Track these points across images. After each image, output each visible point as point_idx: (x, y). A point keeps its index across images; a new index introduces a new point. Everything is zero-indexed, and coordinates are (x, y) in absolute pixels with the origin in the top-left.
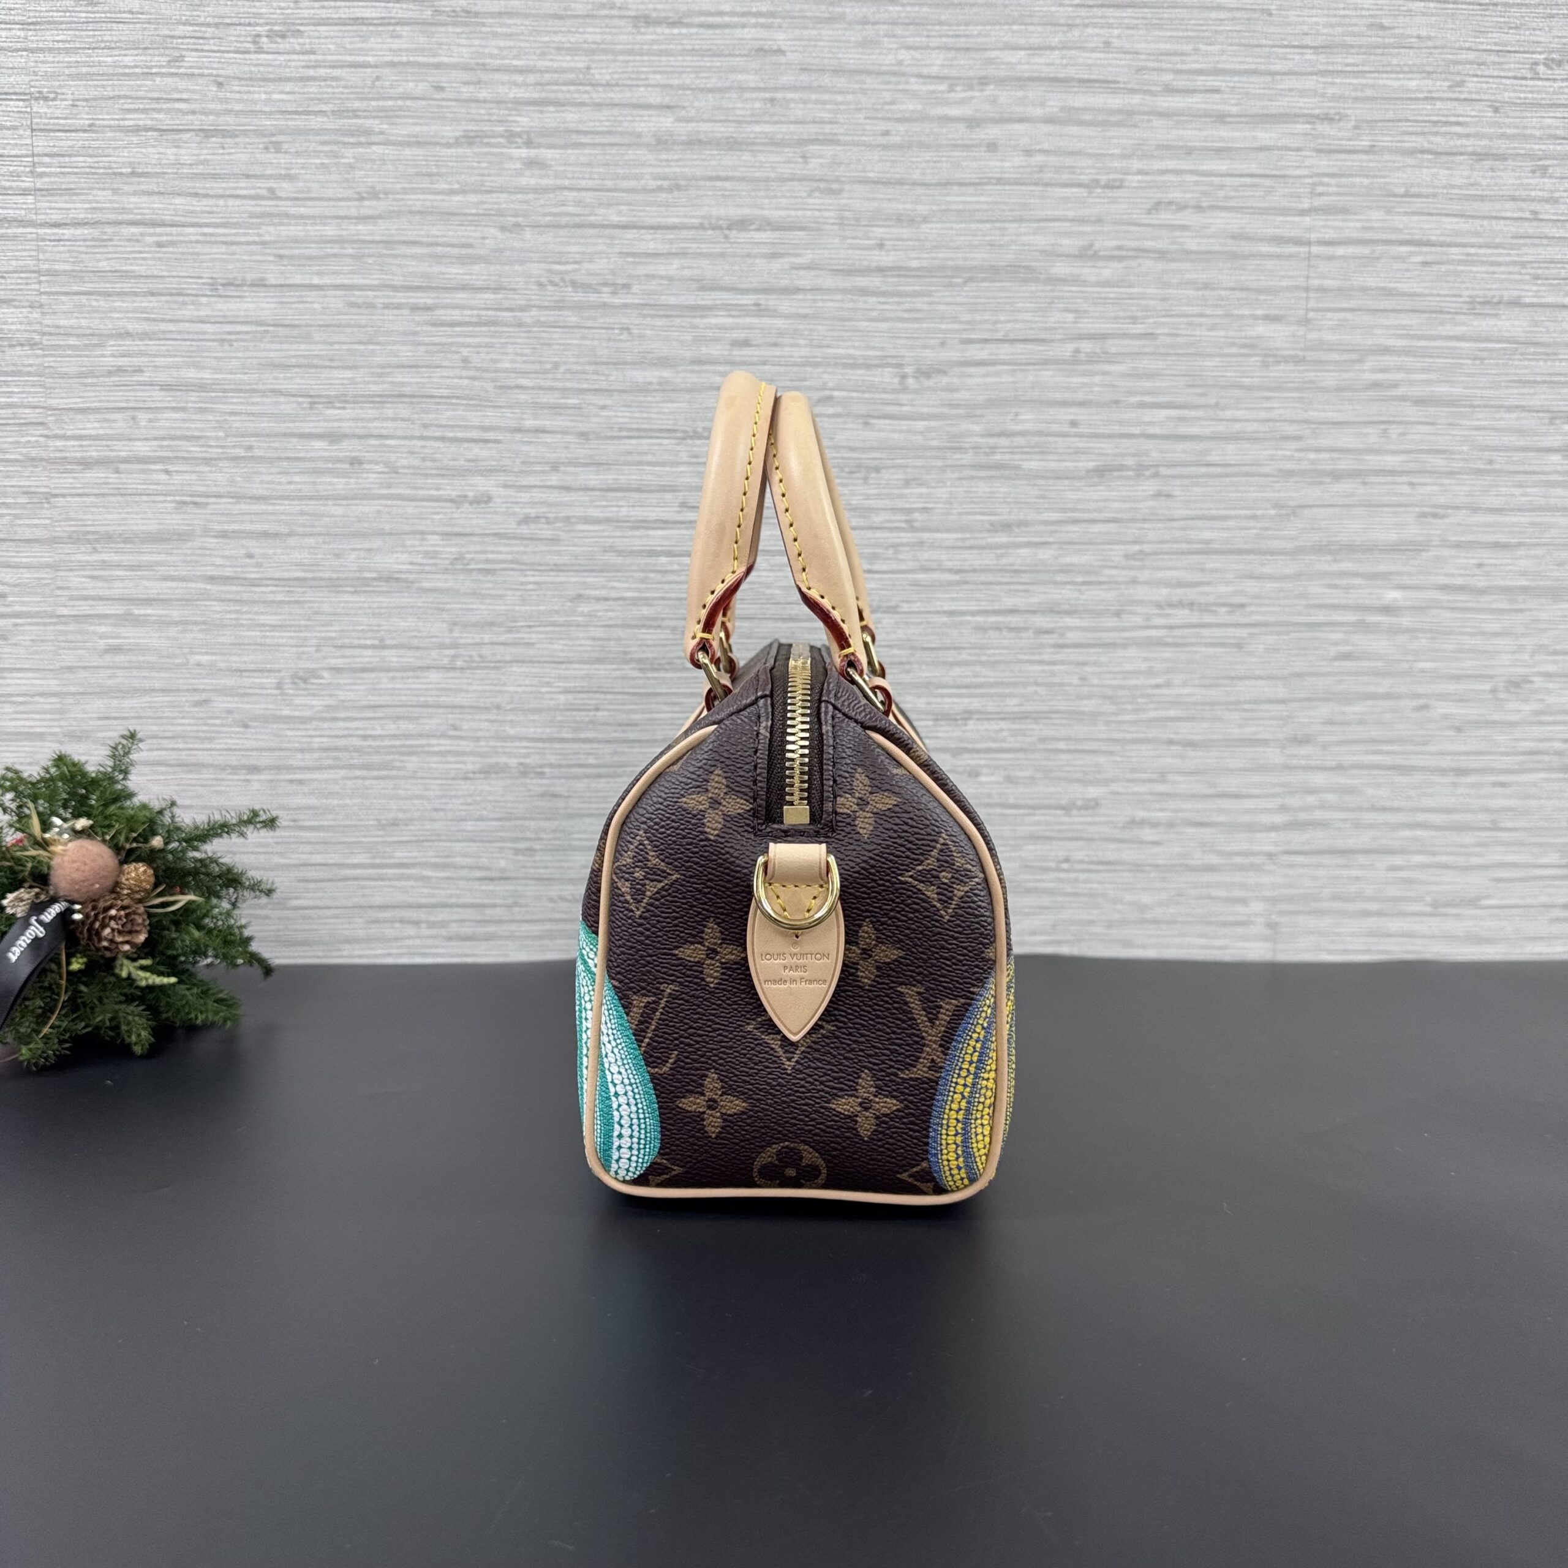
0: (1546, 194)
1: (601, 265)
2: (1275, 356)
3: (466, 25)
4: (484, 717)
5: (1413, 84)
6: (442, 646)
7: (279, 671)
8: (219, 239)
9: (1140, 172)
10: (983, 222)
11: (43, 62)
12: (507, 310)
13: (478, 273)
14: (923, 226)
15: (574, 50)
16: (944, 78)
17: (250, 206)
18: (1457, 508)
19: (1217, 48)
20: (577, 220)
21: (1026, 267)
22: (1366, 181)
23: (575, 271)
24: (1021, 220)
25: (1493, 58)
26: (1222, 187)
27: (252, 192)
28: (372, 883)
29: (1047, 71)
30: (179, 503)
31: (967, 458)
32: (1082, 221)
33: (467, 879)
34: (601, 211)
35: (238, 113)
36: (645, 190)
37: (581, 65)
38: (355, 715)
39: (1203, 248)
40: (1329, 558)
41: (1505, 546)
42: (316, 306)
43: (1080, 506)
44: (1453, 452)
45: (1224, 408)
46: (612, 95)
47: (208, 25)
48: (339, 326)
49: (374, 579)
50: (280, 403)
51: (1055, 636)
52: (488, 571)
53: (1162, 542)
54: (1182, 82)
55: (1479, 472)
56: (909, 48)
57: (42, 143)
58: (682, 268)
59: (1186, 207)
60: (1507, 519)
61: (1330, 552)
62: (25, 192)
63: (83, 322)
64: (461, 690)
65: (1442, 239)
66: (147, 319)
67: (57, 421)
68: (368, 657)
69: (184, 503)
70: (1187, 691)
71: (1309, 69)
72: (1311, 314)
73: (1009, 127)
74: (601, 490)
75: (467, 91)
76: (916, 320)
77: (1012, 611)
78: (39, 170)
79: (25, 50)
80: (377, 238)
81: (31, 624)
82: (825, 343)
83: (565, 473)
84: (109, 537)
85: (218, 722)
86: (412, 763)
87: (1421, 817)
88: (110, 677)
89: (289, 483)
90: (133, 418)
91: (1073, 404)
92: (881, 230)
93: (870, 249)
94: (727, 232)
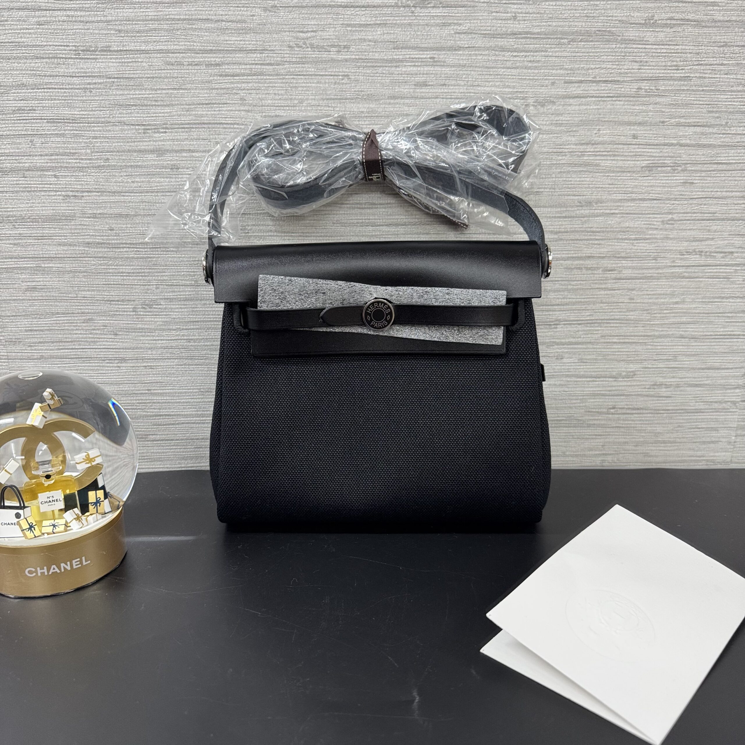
1: (329, 33)
7: (134, 301)
8: (79, 19)
12: (268, 64)
13: (250, 40)
21: (609, 31)
23: (313, 36)
30: (64, 196)
31: (565, 159)
39: (726, 18)
42: (144, 64)
43: (635, 190)
45: (730, 127)
48: (160, 78)
50: (125, 130)
51: (616, 272)
53: (687, 213)
58: (384, 34)
66: (35, 75)
69: (69, 196)
70: (694, 306)
76: (536, 68)
77: (589, 257)
80: (182, 17)
84: (23, 219)
85: (97, 332)
88: (30, 306)
89: (133, 182)
90: (31, 141)
91: (635, 124)
92: (515, 6)
93: (507, 20)
94: (413, 9)
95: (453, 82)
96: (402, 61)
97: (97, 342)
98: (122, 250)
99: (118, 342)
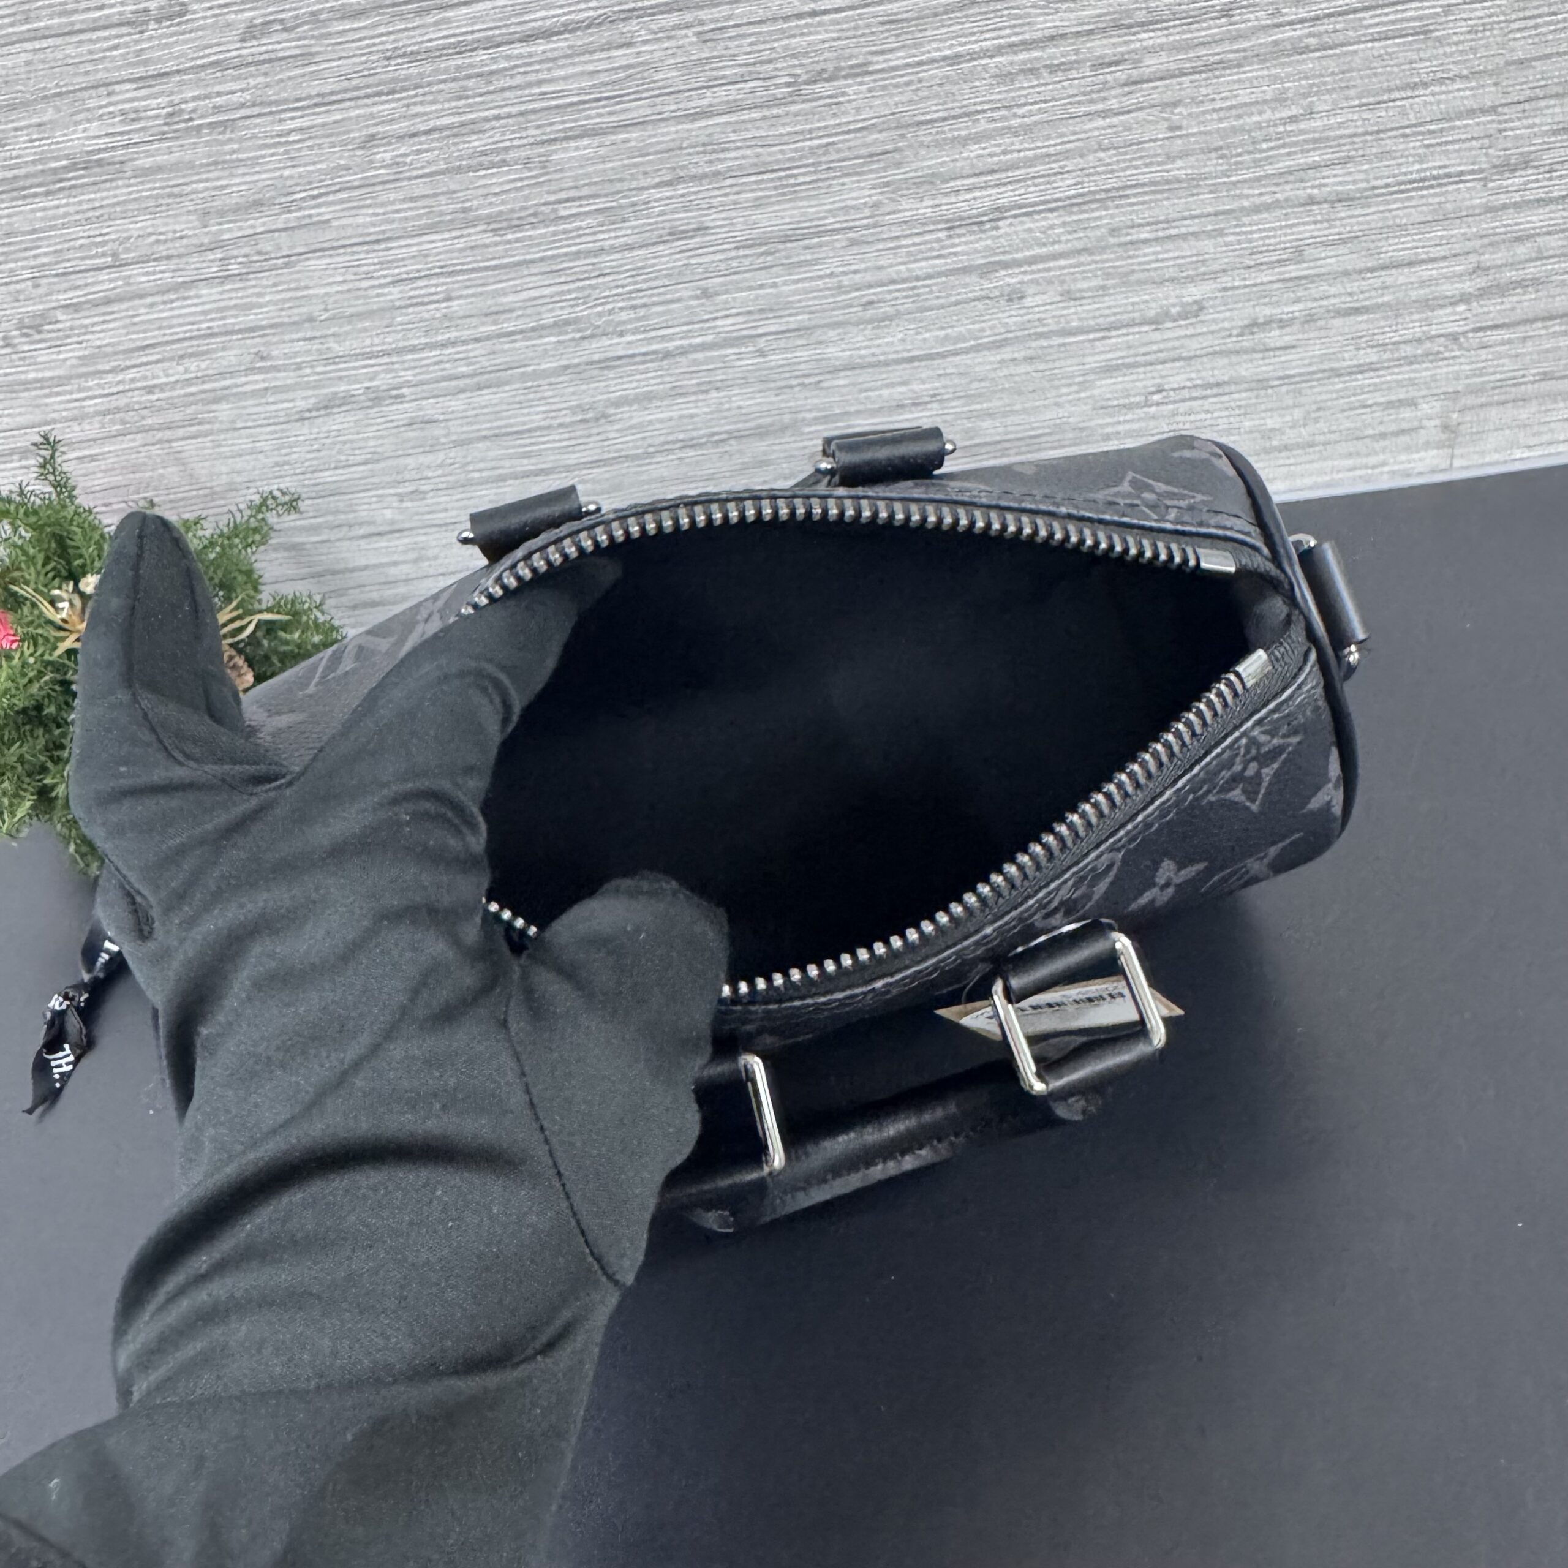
4: (295, 336)
6: (202, 249)
38: (123, 363)
49: (67, 168)
52: (224, 125)
64: (252, 305)
68: (108, 284)
86: (224, 411)
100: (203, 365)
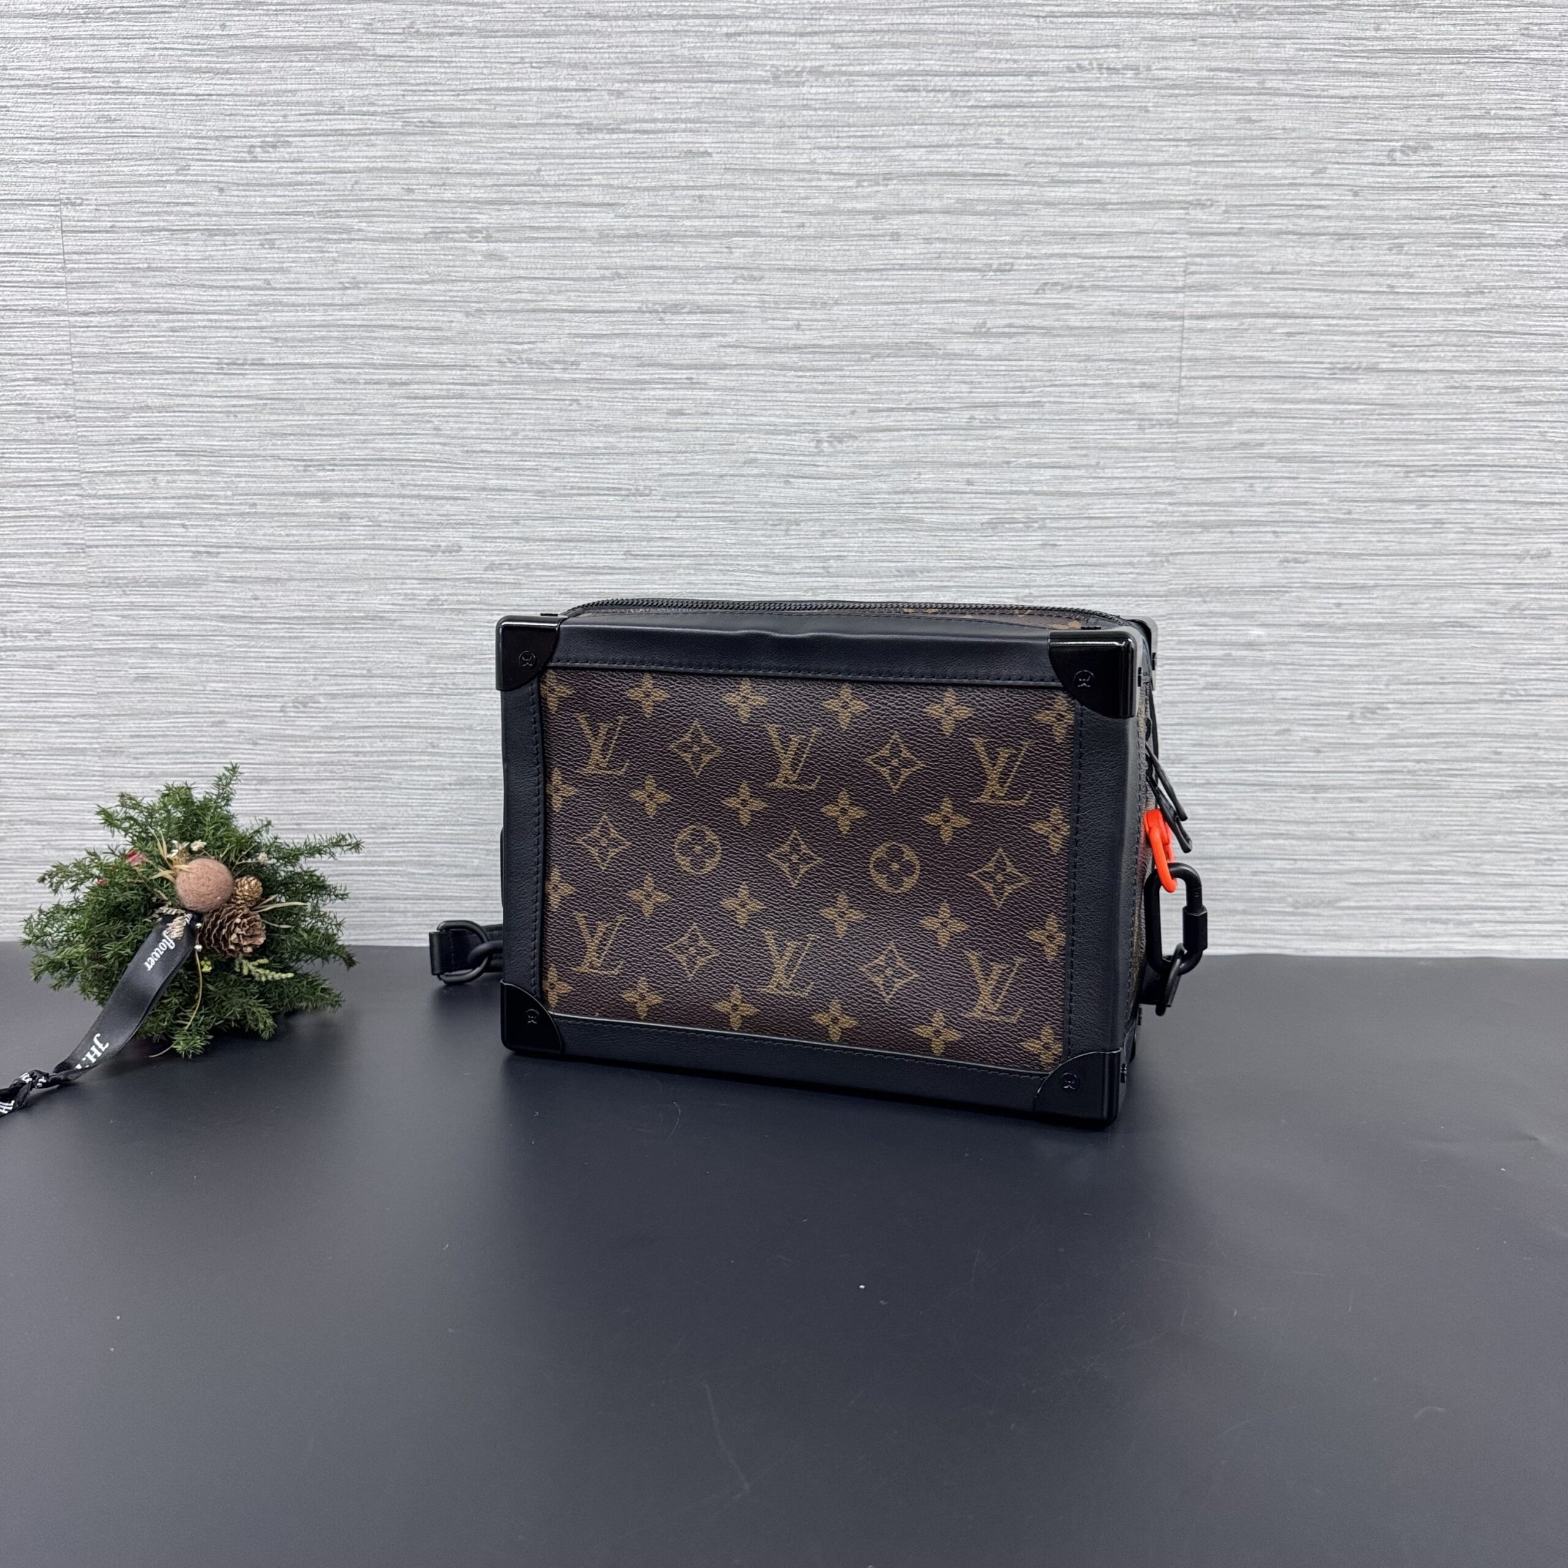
0: (1401, 269)
1: (552, 345)
2: (1152, 420)
3: (431, 134)
4: (458, 736)
5: (1278, 172)
6: (422, 676)
7: (282, 697)
8: (225, 324)
9: (1029, 257)
10: (888, 303)
11: (70, 172)
12: (470, 384)
13: (447, 353)
14: (835, 308)
15: (524, 156)
16: (852, 174)
17: (249, 295)
18: (1318, 553)
19: (1099, 142)
20: (532, 306)
21: (926, 343)
22: (1236, 260)
23: (530, 349)
24: (922, 302)
25: (1354, 147)
26: (1102, 268)
27: (250, 283)
28: (365, 878)
29: (944, 167)
30: (194, 552)
32: (976, 302)
33: (446, 876)
34: (552, 297)
35: (236, 215)
36: (590, 279)
37: (533, 168)
38: (347, 735)
39: (1086, 324)
40: (1199, 599)
41: (1363, 587)
42: (307, 382)
43: (974, 555)
44: (1314, 504)
45: (1103, 468)
46: (560, 194)
47: (210, 138)
48: (327, 399)
49: (362, 618)
50: (279, 466)
52: (459, 611)
54: (1065, 175)
55: (1338, 521)
56: (819, 148)
57: (71, 244)
58: (625, 346)
59: (1071, 287)
60: (1365, 563)
61: (1201, 596)
62: (58, 286)
63: (111, 398)
64: (438, 714)
65: (1306, 311)
66: (164, 395)
67: (90, 483)
68: (358, 686)
69: (200, 553)
71: (1183, 160)
72: (1184, 382)
73: (911, 218)
74: (556, 540)
75: (433, 193)
76: (829, 392)
78: (69, 266)
79: (55, 162)
80: (358, 323)
81: (72, 656)
82: (749, 412)
83: (524, 526)
84: (136, 582)
85: (230, 739)
86: (398, 775)
87: (1283, 828)
88: (139, 701)
89: (287, 535)
90: (154, 480)
91: (969, 465)
92: (798, 312)
93: (788, 329)
94: (662, 315)
95: (718, 410)
96: (649, 383)
97: (229, 753)
98: (269, 626)
99: (256, 754)
100: (395, 744)
